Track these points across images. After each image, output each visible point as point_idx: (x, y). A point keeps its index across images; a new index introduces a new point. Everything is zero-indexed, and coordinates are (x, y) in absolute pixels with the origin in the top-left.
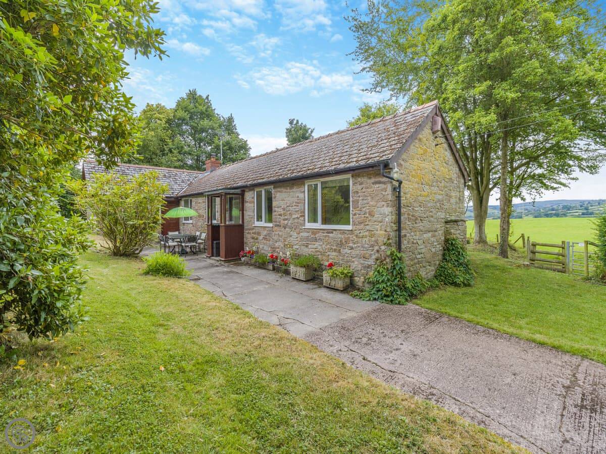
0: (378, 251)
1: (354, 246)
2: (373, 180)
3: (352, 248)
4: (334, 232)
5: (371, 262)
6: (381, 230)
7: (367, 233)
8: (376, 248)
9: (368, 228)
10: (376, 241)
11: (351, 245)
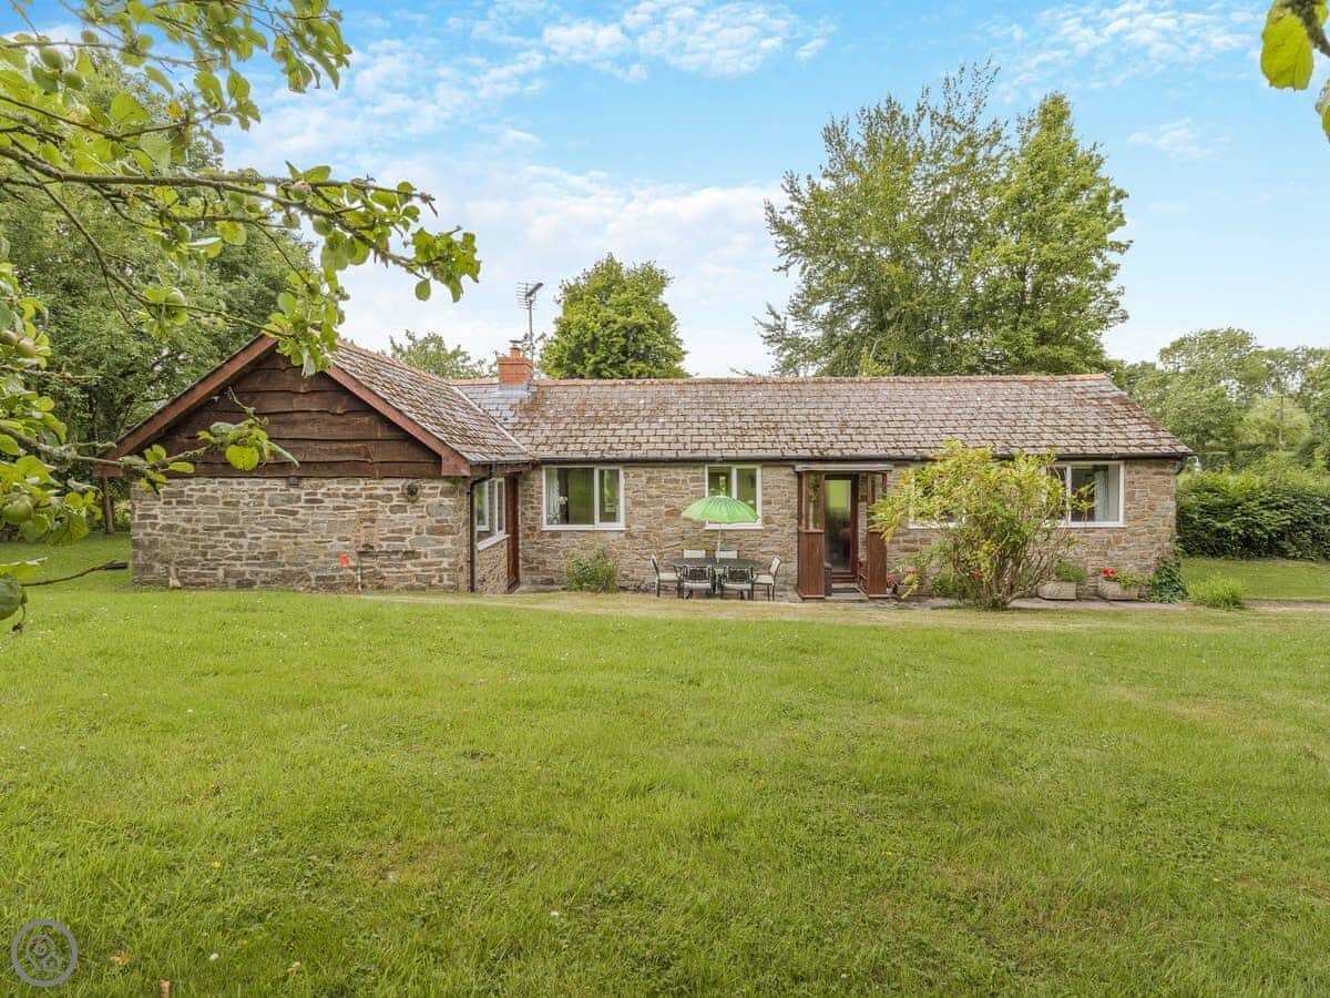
0: (1159, 549)
1: (1127, 546)
2: (1153, 470)
3: (1125, 549)
4: (1098, 531)
5: (1151, 561)
6: (1164, 525)
7: (1145, 530)
8: (1157, 546)
9: (1147, 523)
10: (1159, 539)
11: (1123, 545)
